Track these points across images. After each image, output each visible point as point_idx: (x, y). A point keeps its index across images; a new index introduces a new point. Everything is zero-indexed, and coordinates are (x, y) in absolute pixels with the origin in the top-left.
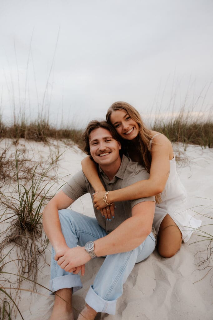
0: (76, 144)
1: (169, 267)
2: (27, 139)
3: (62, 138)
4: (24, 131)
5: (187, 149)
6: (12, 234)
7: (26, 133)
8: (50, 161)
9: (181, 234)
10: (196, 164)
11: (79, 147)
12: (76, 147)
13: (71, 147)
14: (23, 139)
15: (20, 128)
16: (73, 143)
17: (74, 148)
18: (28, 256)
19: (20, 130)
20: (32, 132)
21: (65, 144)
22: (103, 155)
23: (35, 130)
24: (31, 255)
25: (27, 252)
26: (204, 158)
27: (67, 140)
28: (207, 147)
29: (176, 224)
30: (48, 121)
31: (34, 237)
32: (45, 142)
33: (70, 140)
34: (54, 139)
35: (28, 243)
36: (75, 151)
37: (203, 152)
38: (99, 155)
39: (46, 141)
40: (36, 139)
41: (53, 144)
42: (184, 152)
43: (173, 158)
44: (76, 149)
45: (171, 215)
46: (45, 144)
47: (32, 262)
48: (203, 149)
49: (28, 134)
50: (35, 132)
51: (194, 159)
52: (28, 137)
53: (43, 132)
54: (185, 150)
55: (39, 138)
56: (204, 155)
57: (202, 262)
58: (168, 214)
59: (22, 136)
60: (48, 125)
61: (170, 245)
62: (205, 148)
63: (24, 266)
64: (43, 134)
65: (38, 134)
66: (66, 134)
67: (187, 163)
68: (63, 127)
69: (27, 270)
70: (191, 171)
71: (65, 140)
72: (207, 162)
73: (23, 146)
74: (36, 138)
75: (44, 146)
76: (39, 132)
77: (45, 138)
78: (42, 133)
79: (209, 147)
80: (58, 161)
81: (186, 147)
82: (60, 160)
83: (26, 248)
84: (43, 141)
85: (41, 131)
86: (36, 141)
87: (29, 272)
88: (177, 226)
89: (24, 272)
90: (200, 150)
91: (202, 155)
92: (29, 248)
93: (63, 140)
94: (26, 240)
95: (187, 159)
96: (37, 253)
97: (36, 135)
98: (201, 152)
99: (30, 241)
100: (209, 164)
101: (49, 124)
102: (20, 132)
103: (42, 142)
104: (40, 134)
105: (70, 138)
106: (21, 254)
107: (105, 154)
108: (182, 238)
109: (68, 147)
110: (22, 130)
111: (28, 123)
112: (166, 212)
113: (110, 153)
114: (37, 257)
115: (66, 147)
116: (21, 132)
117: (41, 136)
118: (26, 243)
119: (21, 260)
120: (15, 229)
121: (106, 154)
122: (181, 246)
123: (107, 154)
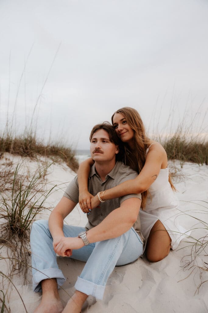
0: (64, 162)
1: (157, 269)
2: (12, 153)
3: (50, 154)
4: (10, 144)
5: (184, 166)
6: (3, 236)
7: (12, 146)
8: (38, 175)
9: (171, 240)
10: (191, 180)
11: (67, 165)
12: (65, 165)
13: (60, 164)
14: (7, 153)
15: (6, 141)
16: (62, 160)
17: (63, 166)
18: (18, 256)
19: (5, 143)
20: (18, 145)
21: (53, 160)
23: (22, 144)
24: (21, 256)
25: (17, 253)
26: (200, 174)
27: (55, 157)
28: (204, 164)
29: (166, 229)
30: (35, 136)
31: (24, 241)
32: (31, 158)
33: (58, 157)
34: (41, 155)
35: (17, 245)
36: (64, 169)
37: (200, 169)
39: (32, 156)
40: (22, 154)
41: (40, 159)
42: (181, 169)
43: (167, 167)
44: (65, 167)
45: (162, 221)
46: (31, 159)
47: (22, 261)
48: (200, 166)
49: (14, 148)
50: (21, 146)
51: (190, 175)
52: (14, 151)
53: (30, 147)
54: (182, 167)
55: (25, 152)
56: (201, 172)
57: (188, 264)
58: (159, 220)
59: (7, 150)
60: (34, 140)
61: (158, 249)
62: (202, 165)
63: (14, 264)
64: (29, 149)
65: (24, 148)
66: (54, 150)
67: (182, 179)
68: (51, 142)
69: (17, 268)
70: (185, 186)
71: (53, 157)
72: (202, 178)
73: (8, 160)
74: (22, 152)
75: (30, 161)
76: (25, 146)
77: (31, 153)
78: (28, 147)
79: (206, 164)
80: (46, 175)
81: (182, 164)
82: (49, 174)
83: (16, 250)
84: (30, 156)
85: (28, 145)
86: (22, 156)
87: (19, 269)
88: (166, 231)
89: (14, 268)
90: (197, 167)
91: (199, 171)
92: (19, 250)
93: (50, 156)
94: (16, 243)
95: (183, 175)
96: (27, 254)
97: (22, 150)
98: (197, 169)
99: (20, 244)
100: (204, 180)
101: (36, 139)
102: (4, 146)
103: (28, 158)
104: (26, 148)
105: (58, 155)
106: (11, 253)
108: (170, 244)
109: (56, 164)
110: (7, 143)
111: (13, 137)
112: (157, 218)
114: (27, 258)
115: (54, 164)
116: (6, 145)
117: (27, 151)
118: (16, 245)
119: (11, 259)
120: (5, 232)
122: (169, 252)
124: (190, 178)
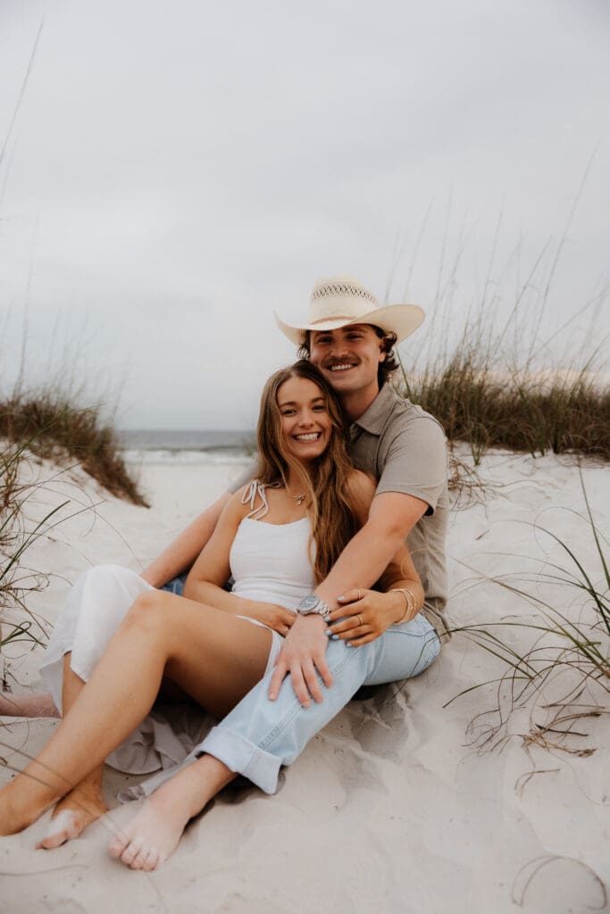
0: (75, 459)
5: (483, 460)
10: (507, 498)
11: (85, 470)
12: (76, 467)
13: (58, 464)
16: (66, 452)
17: (69, 469)
22: (339, 368)
26: (537, 482)
27: (40, 443)
28: (550, 452)
36: (73, 479)
37: (536, 468)
38: (329, 368)
42: (473, 468)
44: (77, 475)
48: (534, 458)
51: (503, 486)
54: (477, 463)
56: (540, 476)
62: (543, 454)
67: (477, 495)
70: (487, 517)
71: (35, 443)
72: (542, 492)
79: (556, 451)
81: (478, 455)
90: (527, 462)
91: (532, 474)
93: (24, 439)
95: (481, 486)
98: (527, 468)
107: (343, 367)
109: (47, 463)
113: (355, 365)
115: (40, 463)
121: (347, 366)
123: (350, 366)
124: (502, 495)
